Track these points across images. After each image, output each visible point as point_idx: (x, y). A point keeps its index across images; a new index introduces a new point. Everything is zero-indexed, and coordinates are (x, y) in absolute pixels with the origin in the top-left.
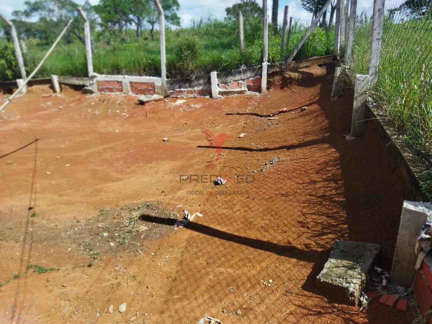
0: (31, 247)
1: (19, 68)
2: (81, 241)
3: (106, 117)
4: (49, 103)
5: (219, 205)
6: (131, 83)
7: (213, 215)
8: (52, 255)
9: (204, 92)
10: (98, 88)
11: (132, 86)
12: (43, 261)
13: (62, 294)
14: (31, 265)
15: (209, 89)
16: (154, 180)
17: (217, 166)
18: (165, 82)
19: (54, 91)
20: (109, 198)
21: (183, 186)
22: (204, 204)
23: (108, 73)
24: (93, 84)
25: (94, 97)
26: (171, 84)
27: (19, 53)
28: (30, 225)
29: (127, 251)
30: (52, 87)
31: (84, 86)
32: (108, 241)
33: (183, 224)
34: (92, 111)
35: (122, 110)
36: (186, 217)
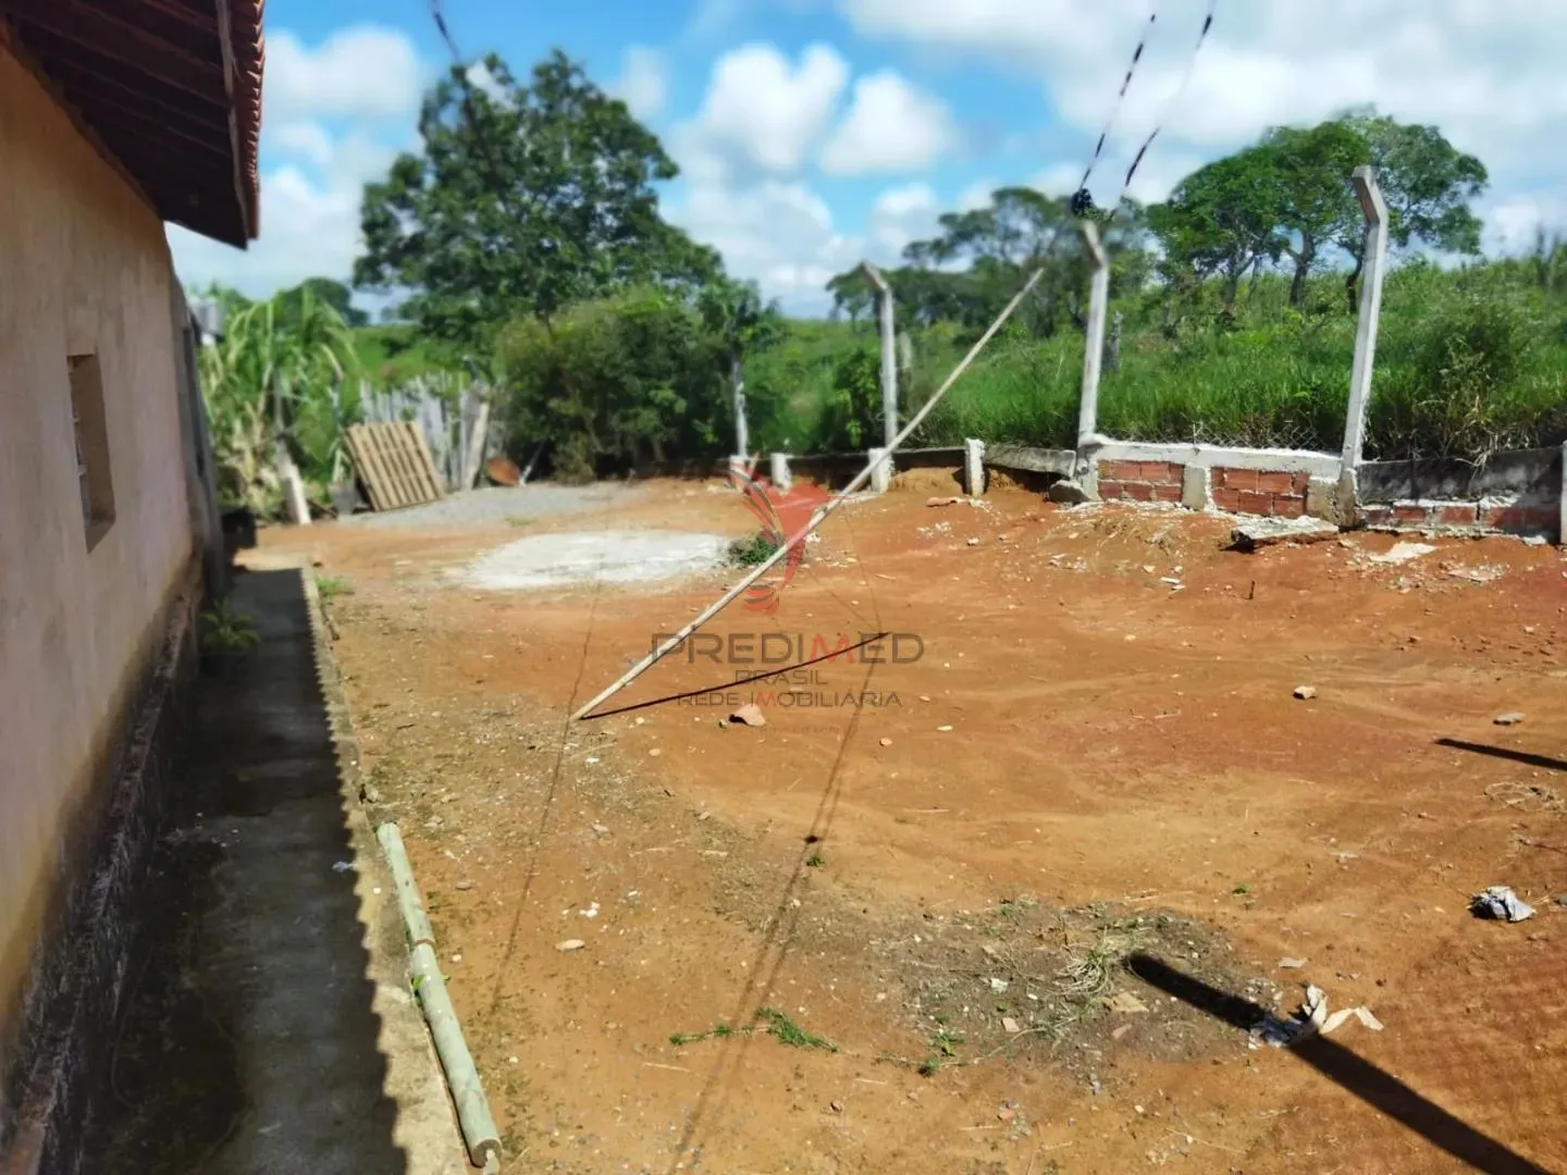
0: (783, 954)
1: (883, 416)
2: (921, 982)
3: (1103, 583)
4: (943, 527)
5: (1470, 1006)
6: (1218, 471)
7: (1430, 1037)
8: (830, 997)
9: (1523, 519)
10: (1100, 484)
11: (1222, 482)
12: (801, 1009)
13: (825, 1129)
14: (769, 1010)
15: (1549, 508)
16: (1219, 837)
17: (1509, 838)
18: (1354, 472)
19: (966, 490)
20: (1043, 865)
21: (1327, 888)
22: (1401, 984)
23: (1146, 436)
24: (1085, 471)
25: (1082, 516)
26: (1378, 482)
27: (890, 371)
28: (796, 890)
29: (1052, 1067)
30: (962, 478)
31: (1057, 476)
32: (999, 1010)
33: (1284, 1036)
34: (1063, 560)
35: (1166, 566)
36: (1308, 1010)
